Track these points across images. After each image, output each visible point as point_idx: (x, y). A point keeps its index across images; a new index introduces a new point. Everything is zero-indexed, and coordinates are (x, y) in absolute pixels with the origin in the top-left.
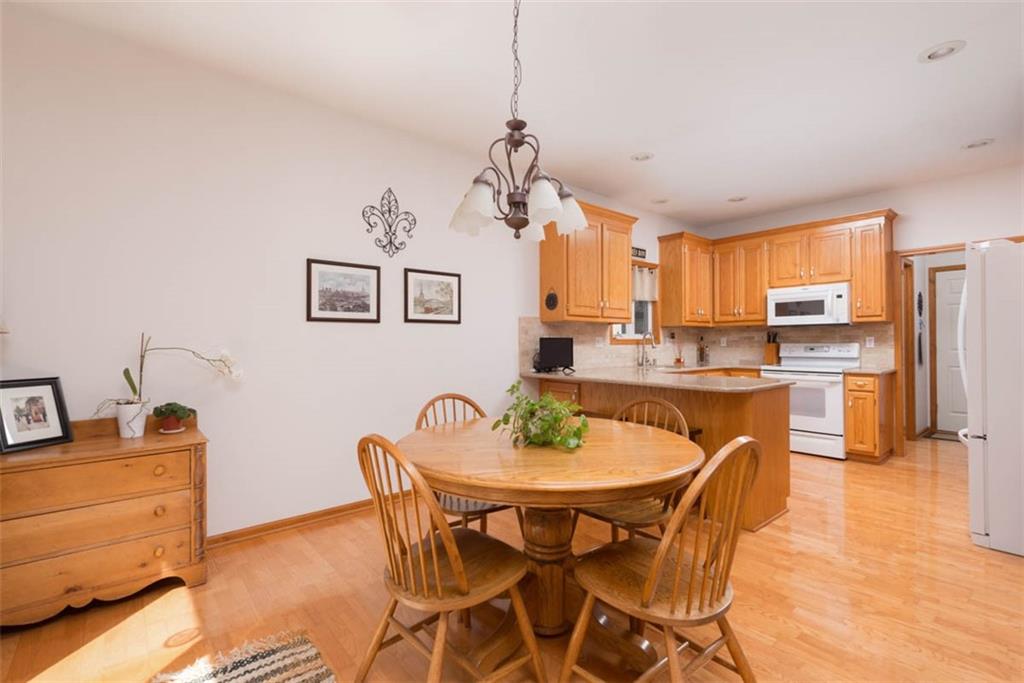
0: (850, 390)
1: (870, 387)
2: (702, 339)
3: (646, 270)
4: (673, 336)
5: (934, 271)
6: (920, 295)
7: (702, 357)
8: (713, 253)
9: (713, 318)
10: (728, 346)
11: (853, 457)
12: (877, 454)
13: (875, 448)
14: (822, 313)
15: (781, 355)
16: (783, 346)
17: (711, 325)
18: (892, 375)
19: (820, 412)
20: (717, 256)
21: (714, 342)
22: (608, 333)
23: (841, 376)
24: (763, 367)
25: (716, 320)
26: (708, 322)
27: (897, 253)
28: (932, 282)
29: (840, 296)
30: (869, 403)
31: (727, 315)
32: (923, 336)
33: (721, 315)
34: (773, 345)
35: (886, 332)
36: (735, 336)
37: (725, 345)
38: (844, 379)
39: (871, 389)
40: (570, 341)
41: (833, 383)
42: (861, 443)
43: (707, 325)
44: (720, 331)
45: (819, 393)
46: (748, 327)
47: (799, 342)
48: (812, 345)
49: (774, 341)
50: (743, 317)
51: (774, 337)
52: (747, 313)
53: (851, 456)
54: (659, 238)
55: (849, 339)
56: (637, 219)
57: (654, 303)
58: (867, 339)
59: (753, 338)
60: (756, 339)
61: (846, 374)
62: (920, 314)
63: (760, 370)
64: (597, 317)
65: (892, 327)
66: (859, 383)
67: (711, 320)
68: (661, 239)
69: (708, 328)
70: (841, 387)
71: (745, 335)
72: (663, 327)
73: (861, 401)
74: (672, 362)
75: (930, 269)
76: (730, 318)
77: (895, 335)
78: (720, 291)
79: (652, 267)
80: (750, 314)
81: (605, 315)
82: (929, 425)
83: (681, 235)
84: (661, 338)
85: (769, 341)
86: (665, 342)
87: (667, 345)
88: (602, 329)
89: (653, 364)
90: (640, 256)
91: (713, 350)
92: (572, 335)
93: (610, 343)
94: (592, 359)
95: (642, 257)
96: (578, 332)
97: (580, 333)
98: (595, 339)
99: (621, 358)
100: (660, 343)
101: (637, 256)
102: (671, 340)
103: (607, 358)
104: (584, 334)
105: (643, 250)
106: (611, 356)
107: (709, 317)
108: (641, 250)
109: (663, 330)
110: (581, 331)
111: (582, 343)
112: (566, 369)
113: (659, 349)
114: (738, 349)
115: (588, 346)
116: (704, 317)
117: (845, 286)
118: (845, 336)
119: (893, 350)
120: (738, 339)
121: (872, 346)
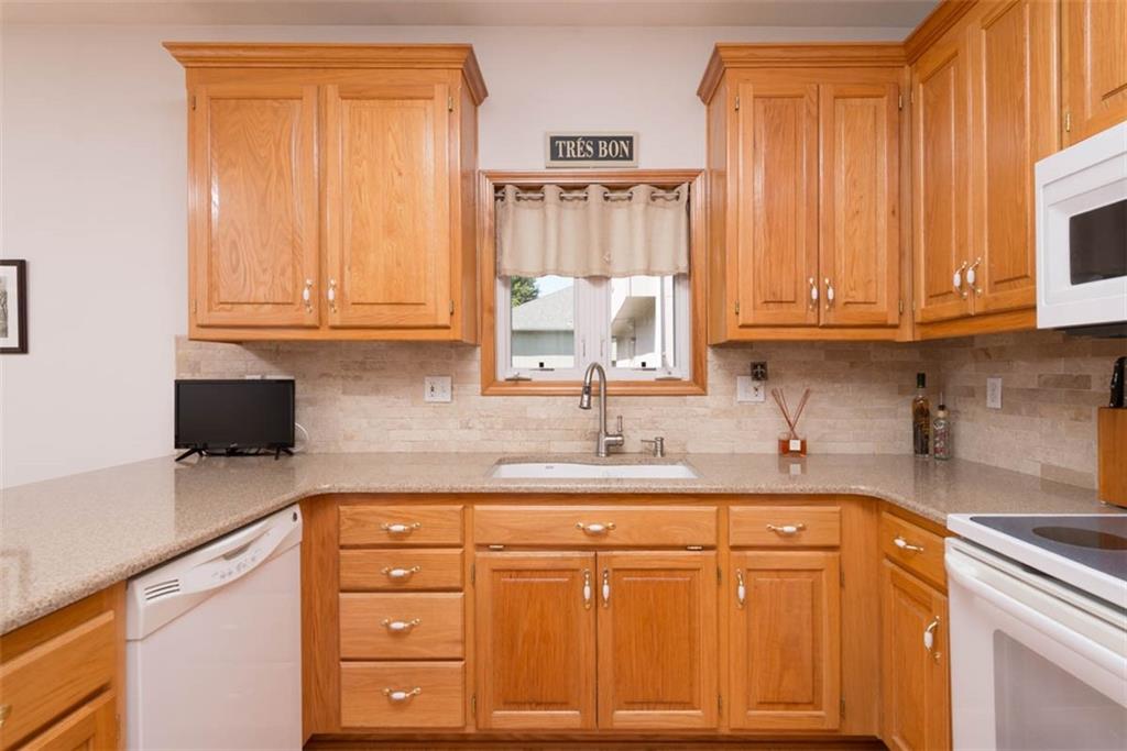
2: (921, 381)
3: (640, 192)
7: (924, 439)
9: (912, 314)
17: (906, 335)
22: (474, 367)
25: (918, 319)
26: (888, 327)
31: (944, 295)
33: (930, 297)
36: (1027, 375)
37: (999, 404)
43: (878, 335)
44: (985, 352)
50: (983, 299)
54: (699, 93)
59: (1085, 383)
60: (1095, 385)
67: (899, 318)
69: (898, 344)
71: (1061, 370)
76: (955, 307)
84: (715, 377)
86: (733, 391)
87: (741, 396)
88: (450, 358)
89: (657, 452)
90: (608, 158)
91: (968, 420)
92: (343, 373)
93: (480, 391)
94: (410, 429)
95: (618, 158)
96: (363, 366)
97: (368, 367)
98: (423, 383)
99: (527, 429)
100: (706, 395)
101: (596, 157)
102: (757, 384)
103: (470, 428)
104: (383, 369)
105: (618, 139)
106: (488, 425)
107: (884, 307)
108: (608, 139)
109: (715, 353)
110: (374, 363)
111: (376, 390)
112: (282, 452)
113: (701, 411)
114: (1037, 420)
115: (398, 398)
116: (852, 308)
120: (1036, 386)
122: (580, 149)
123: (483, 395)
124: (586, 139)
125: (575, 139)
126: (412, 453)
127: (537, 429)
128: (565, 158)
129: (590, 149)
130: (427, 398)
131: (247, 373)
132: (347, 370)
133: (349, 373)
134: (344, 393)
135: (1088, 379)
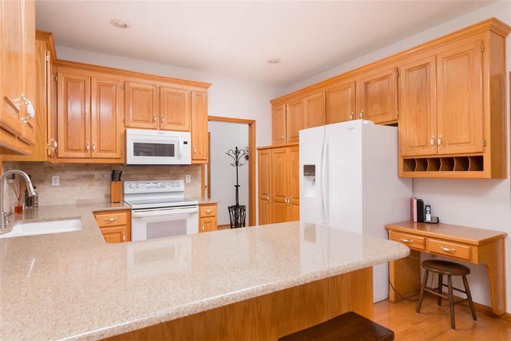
0: (202, 217)
1: (214, 213)
8: (56, 75)
9: (57, 153)
10: (62, 185)
16: (126, 184)
20: (61, 80)
23: (197, 207)
29: (185, 143)
30: (213, 225)
31: (76, 150)
35: (197, 171)
38: (200, 209)
44: (51, 167)
46: (87, 164)
50: (96, 154)
52: (101, 150)
55: (175, 177)
58: (187, 176)
60: (96, 177)
66: (208, 211)
67: (55, 155)
71: (85, 173)
73: (208, 224)
76: (79, 154)
77: (201, 173)
78: (66, 122)
80: (105, 151)
85: (115, 180)
91: (44, 191)
117: (189, 134)
118: (173, 174)
119: (201, 184)
120: (75, 178)
121: (190, 181)
135: (94, 175)
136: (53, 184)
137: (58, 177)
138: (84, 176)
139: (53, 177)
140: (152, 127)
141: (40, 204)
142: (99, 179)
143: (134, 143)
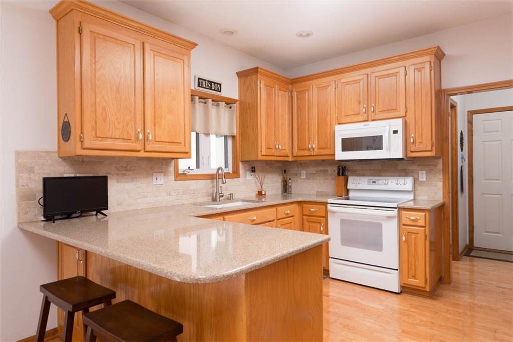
0: (404, 225)
1: (422, 223)
2: (285, 171)
3: (223, 104)
4: (253, 170)
5: (472, 113)
6: (462, 134)
7: (286, 188)
8: (292, 91)
9: (292, 153)
10: (307, 178)
11: (407, 290)
12: (428, 289)
13: (426, 284)
14: (380, 148)
15: (348, 188)
16: (350, 179)
17: (290, 159)
18: (441, 208)
19: (377, 246)
20: (295, 94)
21: (296, 175)
22: (172, 169)
23: (396, 210)
24: (330, 201)
25: (294, 155)
26: (288, 156)
27: (445, 91)
28: (470, 122)
29: (395, 132)
30: (421, 237)
31: (303, 149)
32: (464, 168)
33: (299, 149)
34: (342, 178)
35: (436, 166)
36: (312, 170)
37: (304, 177)
38: (399, 214)
39: (423, 224)
40: (104, 180)
41: (390, 218)
42: (414, 277)
43: (286, 159)
44: (301, 164)
45: (377, 227)
46: (323, 161)
47: (363, 175)
48: (374, 178)
49: (343, 175)
50: (316, 151)
51: (343, 170)
52: (319, 148)
53: (406, 290)
54: (237, 73)
55: (405, 173)
56: (196, 45)
57: (233, 137)
58: (420, 172)
59: (327, 171)
60: (329, 172)
61: (400, 209)
62: (462, 150)
63: (326, 204)
64: (139, 151)
65: (441, 161)
66: (412, 218)
67: (290, 154)
68: (240, 75)
69: (287, 161)
70: (396, 221)
71: (321, 168)
72: (242, 161)
73: (413, 236)
74: (254, 195)
75: (469, 111)
76: (306, 153)
77: (443, 169)
78: (298, 128)
79: (229, 102)
80: (323, 148)
81: (149, 148)
82: (468, 243)
83: (255, 70)
84: (242, 171)
85: (339, 175)
86: (246, 176)
87: (248, 178)
88: (163, 165)
89: (230, 198)
90: (214, 90)
91: (295, 182)
92: (117, 172)
93: (174, 179)
94: (147, 197)
95: (217, 91)
96: (126, 169)
97: (128, 169)
98: (152, 176)
99: (190, 194)
100: (239, 178)
101: (211, 89)
102: (253, 174)
103: (170, 195)
104: (135, 170)
105: (218, 84)
106: (177, 193)
107: (287, 151)
108: (215, 83)
109: (243, 164)
110: (131, 167)
111: (133, 179)
112: (98, 214)
113: (239, 183)
114: (315, 181)
115: (142, 183)
116: (282, 151)
117: (400, 121)
118: (402, 170)
119: (442, 183)
120: (314, 172)
121: (425, 179)
122: (207, 84)
123: (175, 180)
124: (208, 81)
125: (205, 80)
126: (148, 208)
127: (193, 194)
128: (202, 87)
129: (209, 85)
130: (154, 183)
131: (65, 173)
132: (119, 170)
133: (120, 172)
134: (117, 182)
135: (327, 170)
136: (302, 177)
137: (304, 172)
138: (321, 171)
139: (302, 172)
140: (362, 120)
141: (293, 192)
142: (331, 174)
143: (342, 139)
